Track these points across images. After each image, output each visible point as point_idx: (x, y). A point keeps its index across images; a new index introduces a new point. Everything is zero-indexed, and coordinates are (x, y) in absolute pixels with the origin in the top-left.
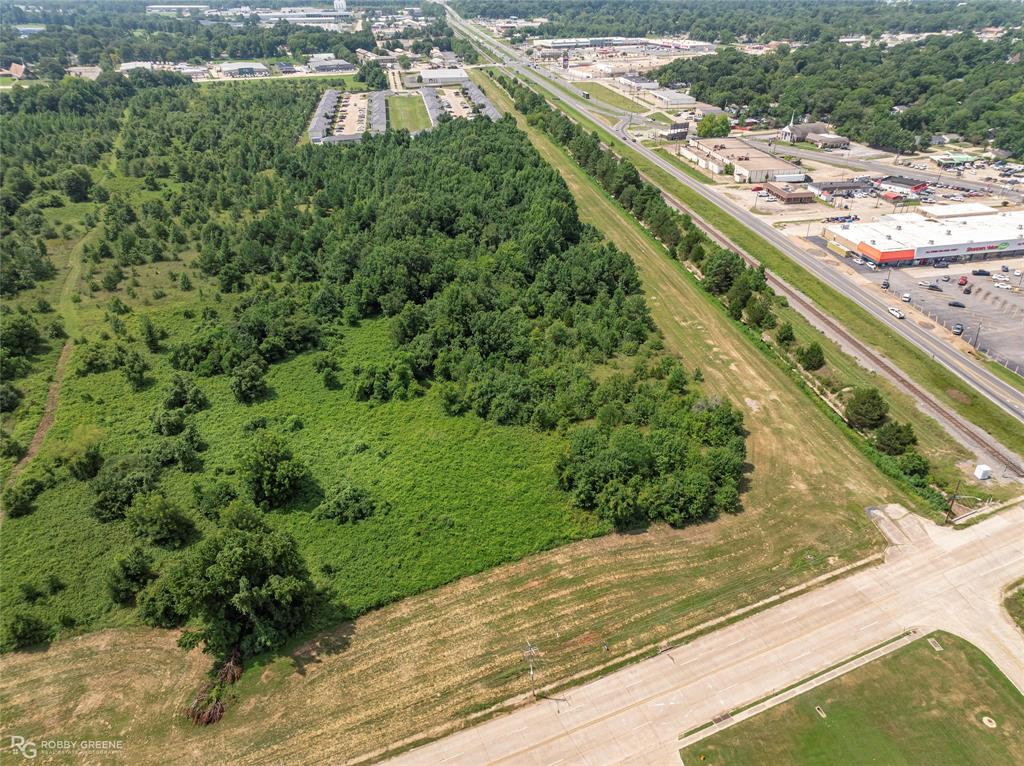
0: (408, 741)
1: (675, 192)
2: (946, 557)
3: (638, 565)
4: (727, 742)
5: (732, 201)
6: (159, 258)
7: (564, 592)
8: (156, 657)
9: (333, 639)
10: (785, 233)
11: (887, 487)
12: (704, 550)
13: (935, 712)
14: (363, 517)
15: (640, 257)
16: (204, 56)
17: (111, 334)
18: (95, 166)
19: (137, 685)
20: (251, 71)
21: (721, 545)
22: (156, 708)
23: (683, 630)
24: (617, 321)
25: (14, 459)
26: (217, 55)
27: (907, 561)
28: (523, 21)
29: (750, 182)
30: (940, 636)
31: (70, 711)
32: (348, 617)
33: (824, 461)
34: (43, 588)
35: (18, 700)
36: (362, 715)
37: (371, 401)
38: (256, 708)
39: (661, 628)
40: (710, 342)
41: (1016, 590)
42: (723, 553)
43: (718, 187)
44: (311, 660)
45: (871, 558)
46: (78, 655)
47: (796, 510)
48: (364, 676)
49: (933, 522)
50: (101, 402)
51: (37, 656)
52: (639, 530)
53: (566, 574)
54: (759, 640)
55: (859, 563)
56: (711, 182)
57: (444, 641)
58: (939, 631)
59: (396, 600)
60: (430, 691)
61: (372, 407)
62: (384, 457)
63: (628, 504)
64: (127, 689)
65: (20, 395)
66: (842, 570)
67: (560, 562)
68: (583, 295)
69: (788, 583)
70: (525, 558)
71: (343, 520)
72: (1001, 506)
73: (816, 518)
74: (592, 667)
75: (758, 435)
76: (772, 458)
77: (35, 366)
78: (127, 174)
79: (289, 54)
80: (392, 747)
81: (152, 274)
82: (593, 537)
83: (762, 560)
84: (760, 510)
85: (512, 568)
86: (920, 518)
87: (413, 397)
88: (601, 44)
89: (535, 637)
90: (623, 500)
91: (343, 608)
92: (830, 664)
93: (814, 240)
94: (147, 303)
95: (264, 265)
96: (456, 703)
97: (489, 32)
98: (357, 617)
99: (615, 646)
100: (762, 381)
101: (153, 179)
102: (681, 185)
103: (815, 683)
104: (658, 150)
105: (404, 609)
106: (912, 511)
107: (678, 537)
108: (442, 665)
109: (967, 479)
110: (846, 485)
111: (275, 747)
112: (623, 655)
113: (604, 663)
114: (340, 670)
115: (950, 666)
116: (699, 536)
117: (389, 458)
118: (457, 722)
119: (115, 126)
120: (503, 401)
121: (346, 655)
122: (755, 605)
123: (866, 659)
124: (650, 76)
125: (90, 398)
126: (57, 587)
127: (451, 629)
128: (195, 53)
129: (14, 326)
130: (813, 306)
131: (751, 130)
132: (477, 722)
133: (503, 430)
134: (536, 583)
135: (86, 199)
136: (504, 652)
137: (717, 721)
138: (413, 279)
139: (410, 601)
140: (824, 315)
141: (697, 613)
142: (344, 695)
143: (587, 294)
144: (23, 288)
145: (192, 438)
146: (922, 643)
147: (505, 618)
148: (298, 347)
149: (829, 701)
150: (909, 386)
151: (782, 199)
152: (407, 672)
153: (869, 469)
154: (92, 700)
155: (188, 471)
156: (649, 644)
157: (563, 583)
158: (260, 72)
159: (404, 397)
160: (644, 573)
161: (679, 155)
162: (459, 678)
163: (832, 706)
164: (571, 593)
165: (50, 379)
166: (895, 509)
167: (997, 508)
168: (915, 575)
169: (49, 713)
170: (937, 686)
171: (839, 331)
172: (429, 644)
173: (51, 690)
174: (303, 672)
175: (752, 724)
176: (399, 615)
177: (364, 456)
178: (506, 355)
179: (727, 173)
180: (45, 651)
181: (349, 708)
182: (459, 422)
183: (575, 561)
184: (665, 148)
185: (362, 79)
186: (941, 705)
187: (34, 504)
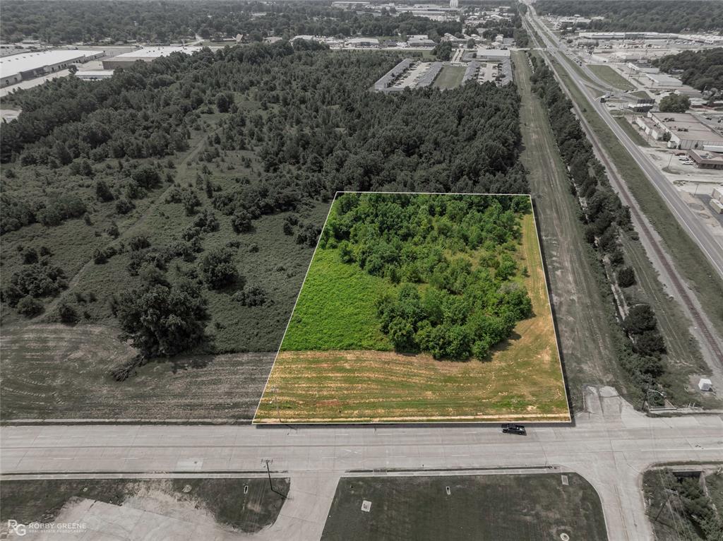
0: (200, 420)
1: (609, 149)
2: (623, 431)
3: (395, 373)
4: (373, 484)
5: (653, 161)
6: (243, 148)
7: (338, 375)
8: (115, 344)
9: (200, 361)
10: (679, 189)
11: (615, 375)
12: (444, 377)
13: (528, 518)
14: (255, 305)
15: (546, 190)
16: (346, 33)
17: (194, 185)
18: (243, 94)
19: (99, 354)
20: (368, 44)
21: (459, 377)
22: (101, 366)
23: (394, 417)
24: (489, 226)
25: (113, 237)
26: (354, 33)
27: (589, 425)
28: (583, 18)
29: (680, 148)
30: (573, 477)
31: (67, 356)
32: (213, 353)
33: (578, 347)
34: (88, 299)
35: (51, 344)
36: (187, 401)
37: (304, 245)
38: (143, 381)
39: (381, 411)
40: (555, 253)
41: (662, 468)
42: (456, 381)
43: (649, 149)
44: (183, 367)
45: (561, 415)
46: (85, 333)
47: (530, 371)
48: (203, 383)
49: (632, 407)
50: (168, 218)
51: (68, 328)
52: (411, 354)
53: (347, 366)
54: (440, 438)
55: (549, 415)
56: (645, 144)
57: (254, 379)
58: (575, 474)
59: (244, 351)
60: (229, 401)
61: (302, 248)
62: (290, 277)
63: (402, 334)
64: (95, 354)
65: (134, 207)
66: (534, 416)
67: (348, 358)
68: (479, 206)
69: (487, 412)
70: (329, 351)
71: (244, 305)
72: (702, 411)
73: (540, 380)
74: (324, 418)
75: (541, 319)
76: (540, 335)
77: (149, 194)
78: (256, 100)
79: (399, 34)
80: (190, 420)
81: (234, 156)
82: (378, 350)
83: (480, 393)
84: (503, 364)
85: (318, 354)
86: (623, 401)
87: (329, 248)
88: (635, 37)
89: (304, 392)
90: (400, 330)
91: (213, 347)
92: (477, 466)
93: (701, 197)
94: (222, 171)
95: (296, 159)
96: (236, 411)
97: (550, 25)
98: (218, 354)
99: (346, 412)
100: (573, 285)
101: (265, 104)
102: (619, 144)
103: (457, 473)
104: (620, 118)
105: (245, 358)
106: (621, 394)
107: (432, 365)
108: (244, 390)
109: (689, 387)
110: (583, 366)
111: (139, 401)
112: (346, 418)
113: (332, 418)
114: (193, 377)
115: (565, 497)
116: (448, 368)
117: (291, 279)
118: (232, 420)
119: (268, 72)
120: (374, 259)
121: (200, 371)
122: (453, 418)
123: (505, 472)
124: (655, 63)
125: (164, 215)
126: (93, 300)
127: (262, 375)
128: (340, 31)
129: (145, 172)
130: (658, 244)
131: (715, 110)
132: (242, 424)
133: (369, 277)
134: (326, 365)
135: (227, 111)
136: (281, 394)
137: (376, 471)
138: (367, 178)
139: (250, 354)
140: (663, 251)
141: (410, 410)
142: (186, 389)
143: (481, 206)
144: (168, 154)
145: (195, 244)
146: (557, 477)
147: (294, 378)
148: (284, 208)
149: (458, 486)
150: (696, 314)
151: (697, 164)
152: (224, 388)
153: (610, 360)
154: (79, 354)
155: (186, 261)
156: (367, 417)
157: (342, 370)
158: (374, 44)
159: (323, 246)
160: (394, 378)
161: (634, 123)
162: (248, 399)
163: (459, 490)
164: (342, 377)
165: (152, 202)
166: (609, 391)
167: (697, 411)
168: (587, 435)
169: (59, 353)
170: (544, 504)
171: (666, 265)
172: (245, 378)
173: (65, 344)
174: (175, 372)
175: (396, 480)
176: (240, 359)
177: (279, 275)
178: (396, 233)
179: (665, 140)
180: (73, 326)
181: (184, 396)
182: (346, 267)
183: (358, 360)
184: (625, 117)
185: (435, 53)
186: (537, 516)
187: (109, 260)
